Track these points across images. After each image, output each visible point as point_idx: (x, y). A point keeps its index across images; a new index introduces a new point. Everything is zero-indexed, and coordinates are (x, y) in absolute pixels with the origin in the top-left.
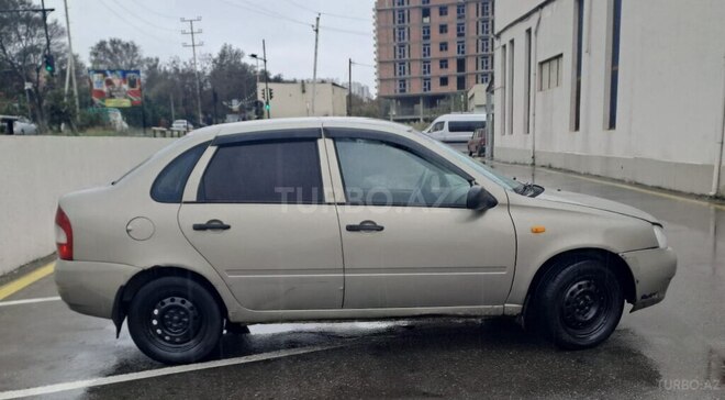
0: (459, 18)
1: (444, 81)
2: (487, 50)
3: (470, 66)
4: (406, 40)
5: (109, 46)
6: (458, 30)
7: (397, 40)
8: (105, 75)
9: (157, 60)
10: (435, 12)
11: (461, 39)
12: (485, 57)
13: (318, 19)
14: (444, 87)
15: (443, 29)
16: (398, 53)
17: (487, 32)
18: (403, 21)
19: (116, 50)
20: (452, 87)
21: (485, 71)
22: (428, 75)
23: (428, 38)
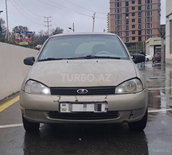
0: (139, 17)
1: (134, 38)
2: (149, 27)
3: (143, 33)
4: (120, 24)
5: (18, 28)
6: (139, 21)
7: (117, 25)
8: (20, 34)
9: (35, 32)
10: (130, 15)
11: (140, 24)
12: (148, 30)
13: (94, 14)
14: (133, 41)
15: (133, 20)
16: (117, 29)
17: (149, 21)
18: (119, 18)
19: (21, 29)
20: (136, 40)
21: (148, 35)
22: (128, 36)
23: (128, 24)
